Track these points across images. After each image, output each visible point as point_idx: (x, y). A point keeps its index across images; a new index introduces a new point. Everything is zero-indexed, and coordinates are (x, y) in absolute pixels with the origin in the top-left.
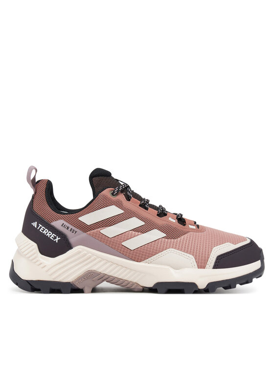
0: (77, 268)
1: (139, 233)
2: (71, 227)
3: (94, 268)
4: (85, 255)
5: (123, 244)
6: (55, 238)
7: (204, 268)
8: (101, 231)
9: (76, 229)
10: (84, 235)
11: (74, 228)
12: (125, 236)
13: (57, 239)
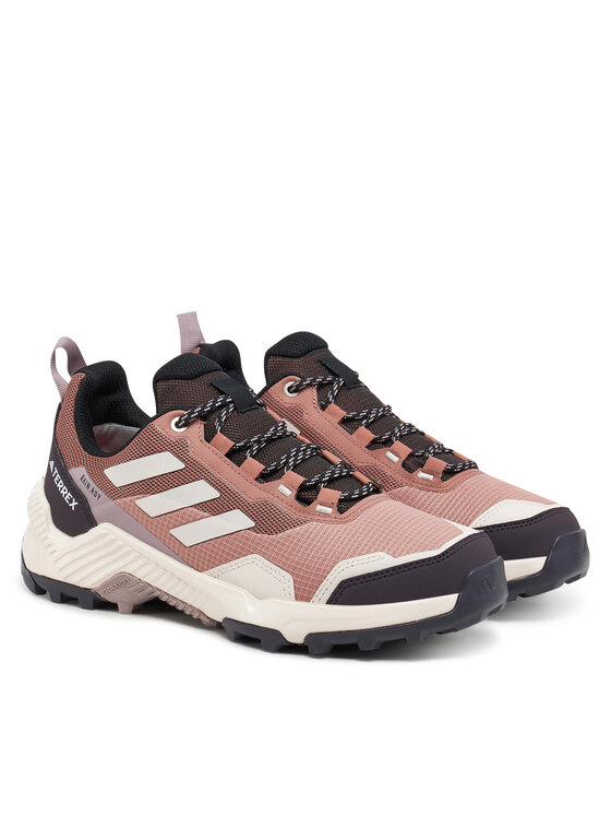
0: (101, 563)
1: (206, 514)
2: (93, 485)
3: (129, 570)
4: (113, 541)
5: (171, 531)
6: (71, 501)
7: (308, 600)
8: (137, 502)
9: (100, 492)
10: (111, 503)
11: (96, 489)
12: (180, 517)
13: (74, 504)
